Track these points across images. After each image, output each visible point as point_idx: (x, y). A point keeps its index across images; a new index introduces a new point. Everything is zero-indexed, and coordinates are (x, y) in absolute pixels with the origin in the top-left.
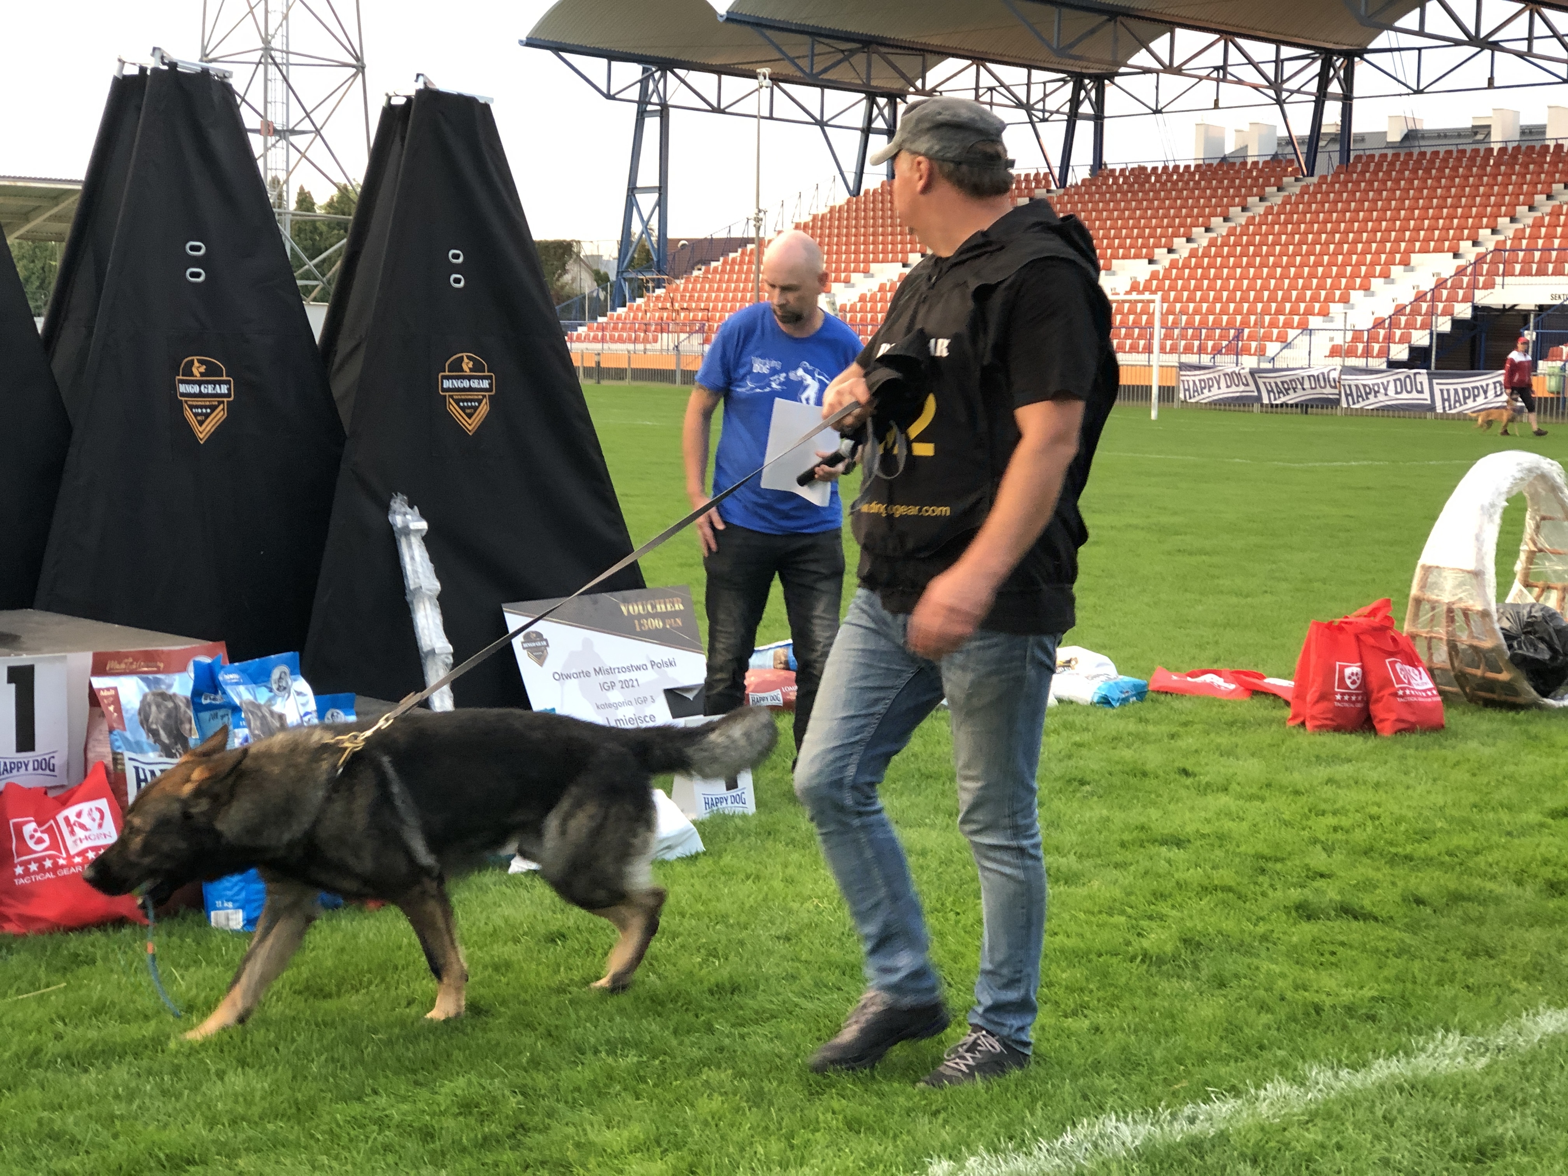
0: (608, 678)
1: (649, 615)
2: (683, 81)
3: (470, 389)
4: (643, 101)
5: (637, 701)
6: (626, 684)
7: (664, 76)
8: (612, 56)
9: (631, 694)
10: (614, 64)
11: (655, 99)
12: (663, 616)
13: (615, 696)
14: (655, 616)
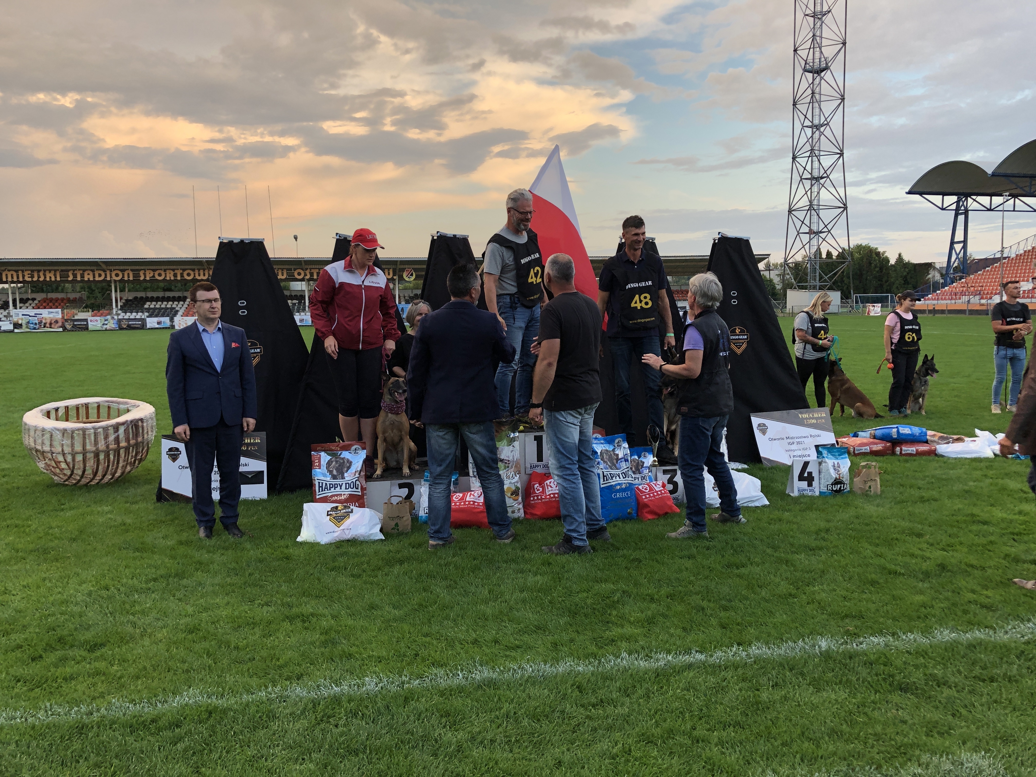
0: (791, 441)
1: (810, 418)
2: (974, 200)
3: (739, 339)
4: (957, 210)
5: (803, 449)
6: (798, 443)
7: (966, 199)
8: (944, 194)
9: (801, 446)
10: (945, 197)
11: (963, 208)
12: (816, 419)
13: (793, 447)
14: (813, 418)
